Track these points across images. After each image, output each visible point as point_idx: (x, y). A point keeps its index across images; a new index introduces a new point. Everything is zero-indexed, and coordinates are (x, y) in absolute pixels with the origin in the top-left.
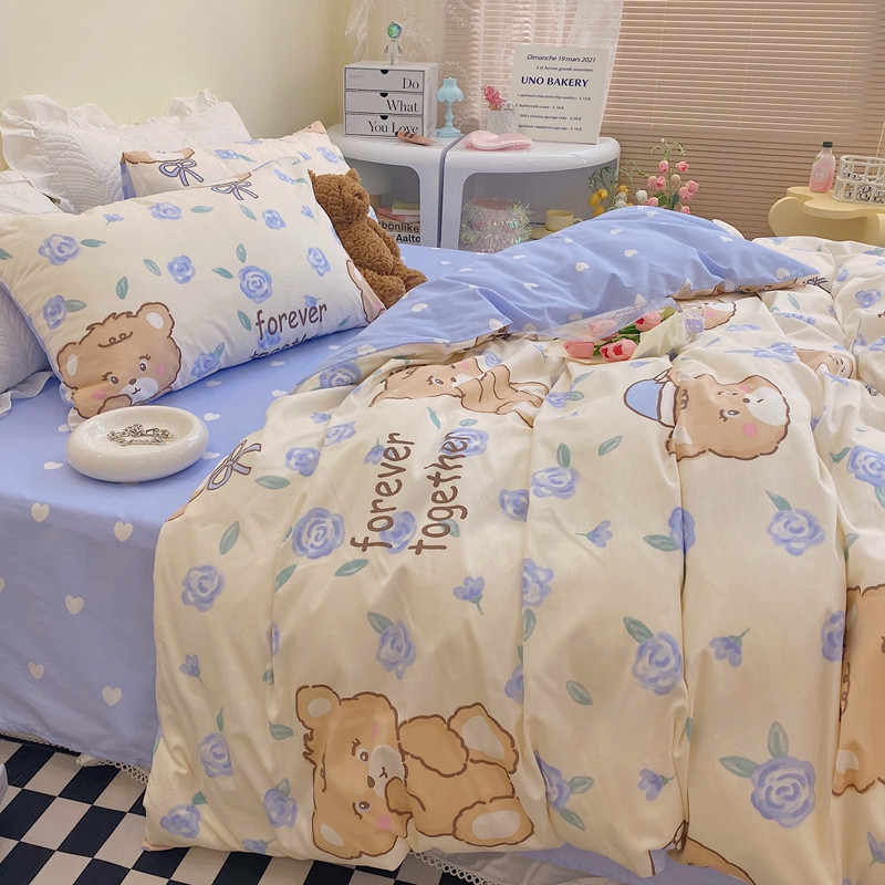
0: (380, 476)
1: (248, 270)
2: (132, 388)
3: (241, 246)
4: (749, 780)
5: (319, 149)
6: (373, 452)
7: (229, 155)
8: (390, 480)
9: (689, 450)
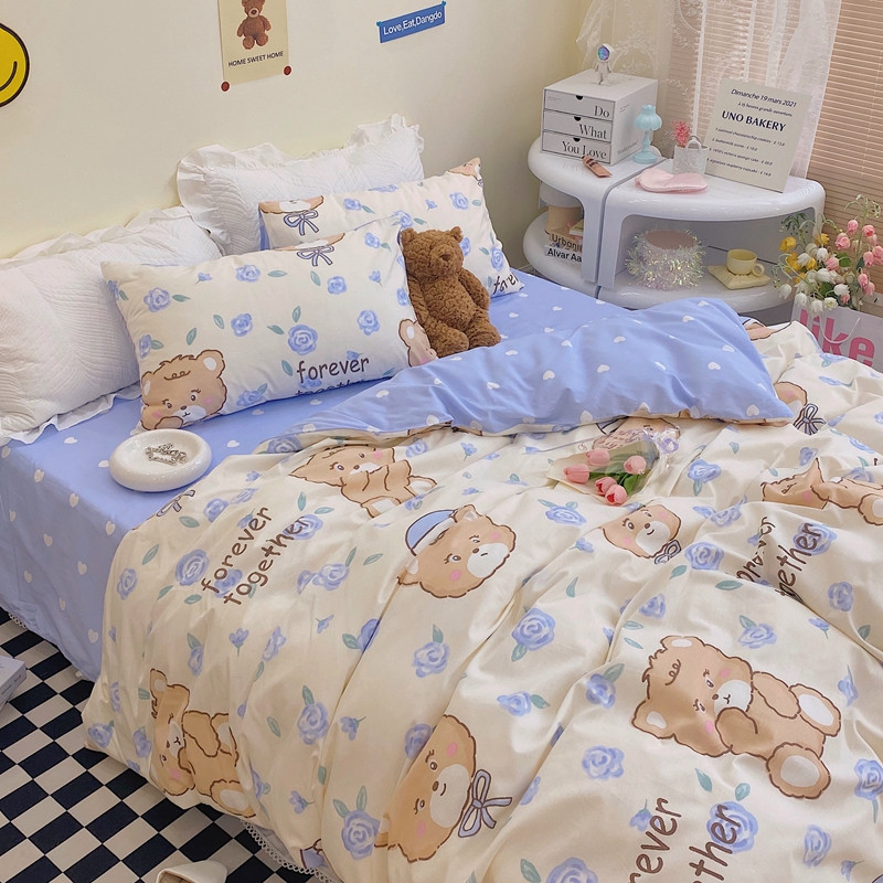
0: (239, 538)
1: (298, 328)
2: (183, 412)
3: (298, 308)
4: (343, 820)
5: (451, 196)
6: (246, 519)
7: (353, 205)
8: (243, 543)
9: (408, 580)
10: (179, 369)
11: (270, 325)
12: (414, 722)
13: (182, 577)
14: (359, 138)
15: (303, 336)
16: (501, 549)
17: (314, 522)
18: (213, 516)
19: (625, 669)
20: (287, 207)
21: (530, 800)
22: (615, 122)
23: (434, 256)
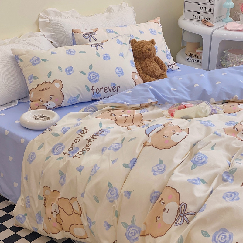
0: (77, 137)
1: (92, 73)
2: (47, 104)
3: (91, 65)
4: (126, 229)
5: (149, 30)
6: (79, 131)
7: (110, 31)
8: (78, 139)
9: (147, 144)
10: (44, 87)
11: (81, 71)
12: (154, 190)
13: (54, 152)
14: (109, 10)
15: (94, 76)
16: (184, 133)
17: (107, 131)
18: (65, 132)
19: (237, 169)
20: (84, 31)
21: (203, 210)
22: (215, 5)
23: (145, 49)
